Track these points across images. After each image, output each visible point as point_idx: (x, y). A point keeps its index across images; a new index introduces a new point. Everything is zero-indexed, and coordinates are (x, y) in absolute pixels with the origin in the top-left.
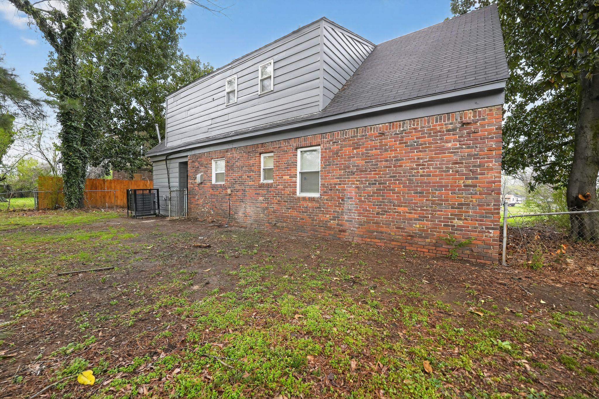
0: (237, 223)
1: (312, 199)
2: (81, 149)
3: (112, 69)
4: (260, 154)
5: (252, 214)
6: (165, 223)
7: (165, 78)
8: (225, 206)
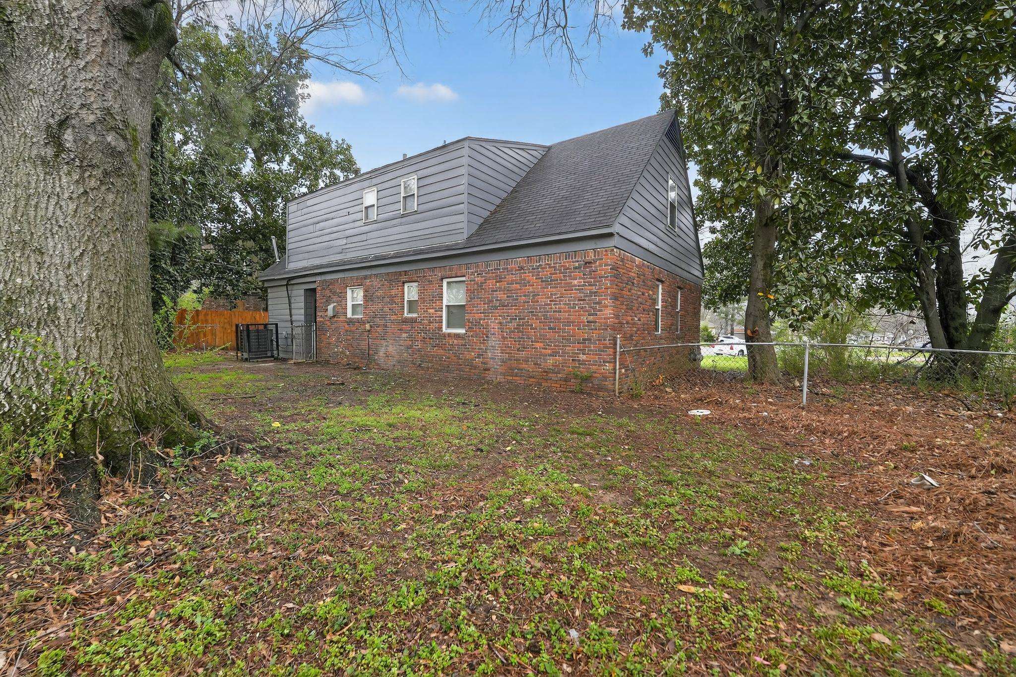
0: (378, 365)
1: (457, 336)
2: (171, 270)
3: (210, 160)
4: (404, 283)
5: (394, 353)
6: (288, 366)
7: (280, 161)
8: (364, 345)
